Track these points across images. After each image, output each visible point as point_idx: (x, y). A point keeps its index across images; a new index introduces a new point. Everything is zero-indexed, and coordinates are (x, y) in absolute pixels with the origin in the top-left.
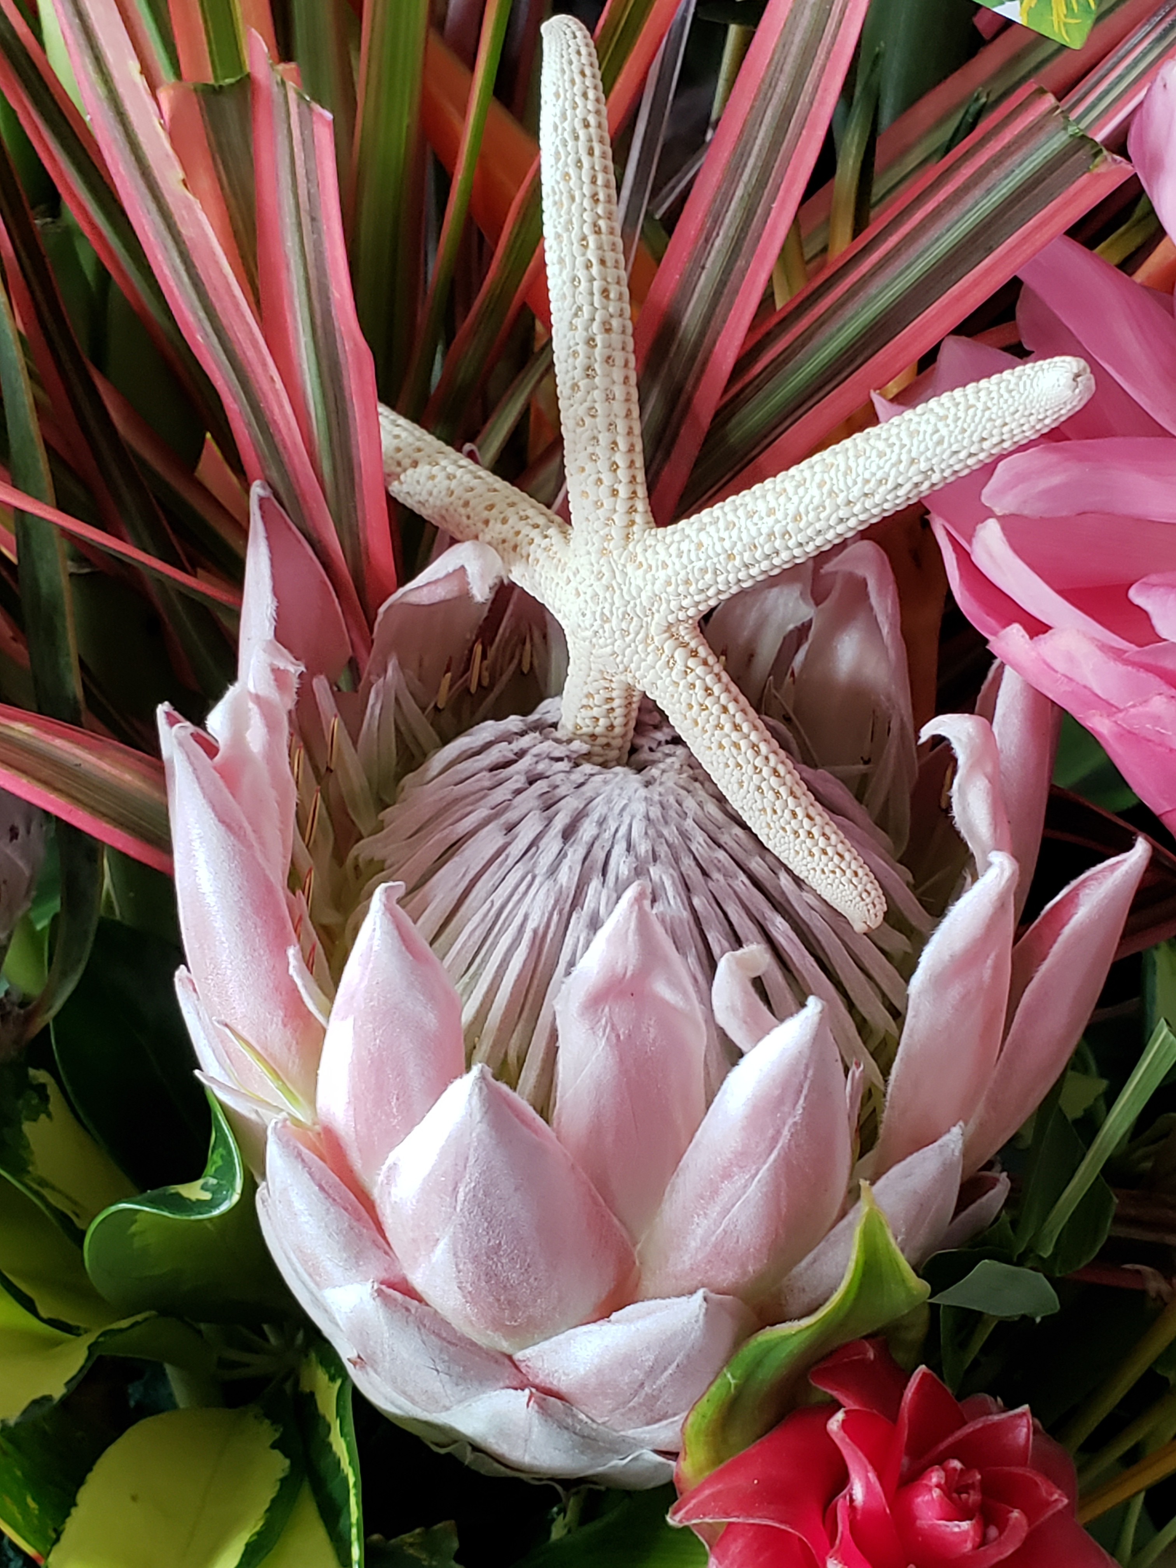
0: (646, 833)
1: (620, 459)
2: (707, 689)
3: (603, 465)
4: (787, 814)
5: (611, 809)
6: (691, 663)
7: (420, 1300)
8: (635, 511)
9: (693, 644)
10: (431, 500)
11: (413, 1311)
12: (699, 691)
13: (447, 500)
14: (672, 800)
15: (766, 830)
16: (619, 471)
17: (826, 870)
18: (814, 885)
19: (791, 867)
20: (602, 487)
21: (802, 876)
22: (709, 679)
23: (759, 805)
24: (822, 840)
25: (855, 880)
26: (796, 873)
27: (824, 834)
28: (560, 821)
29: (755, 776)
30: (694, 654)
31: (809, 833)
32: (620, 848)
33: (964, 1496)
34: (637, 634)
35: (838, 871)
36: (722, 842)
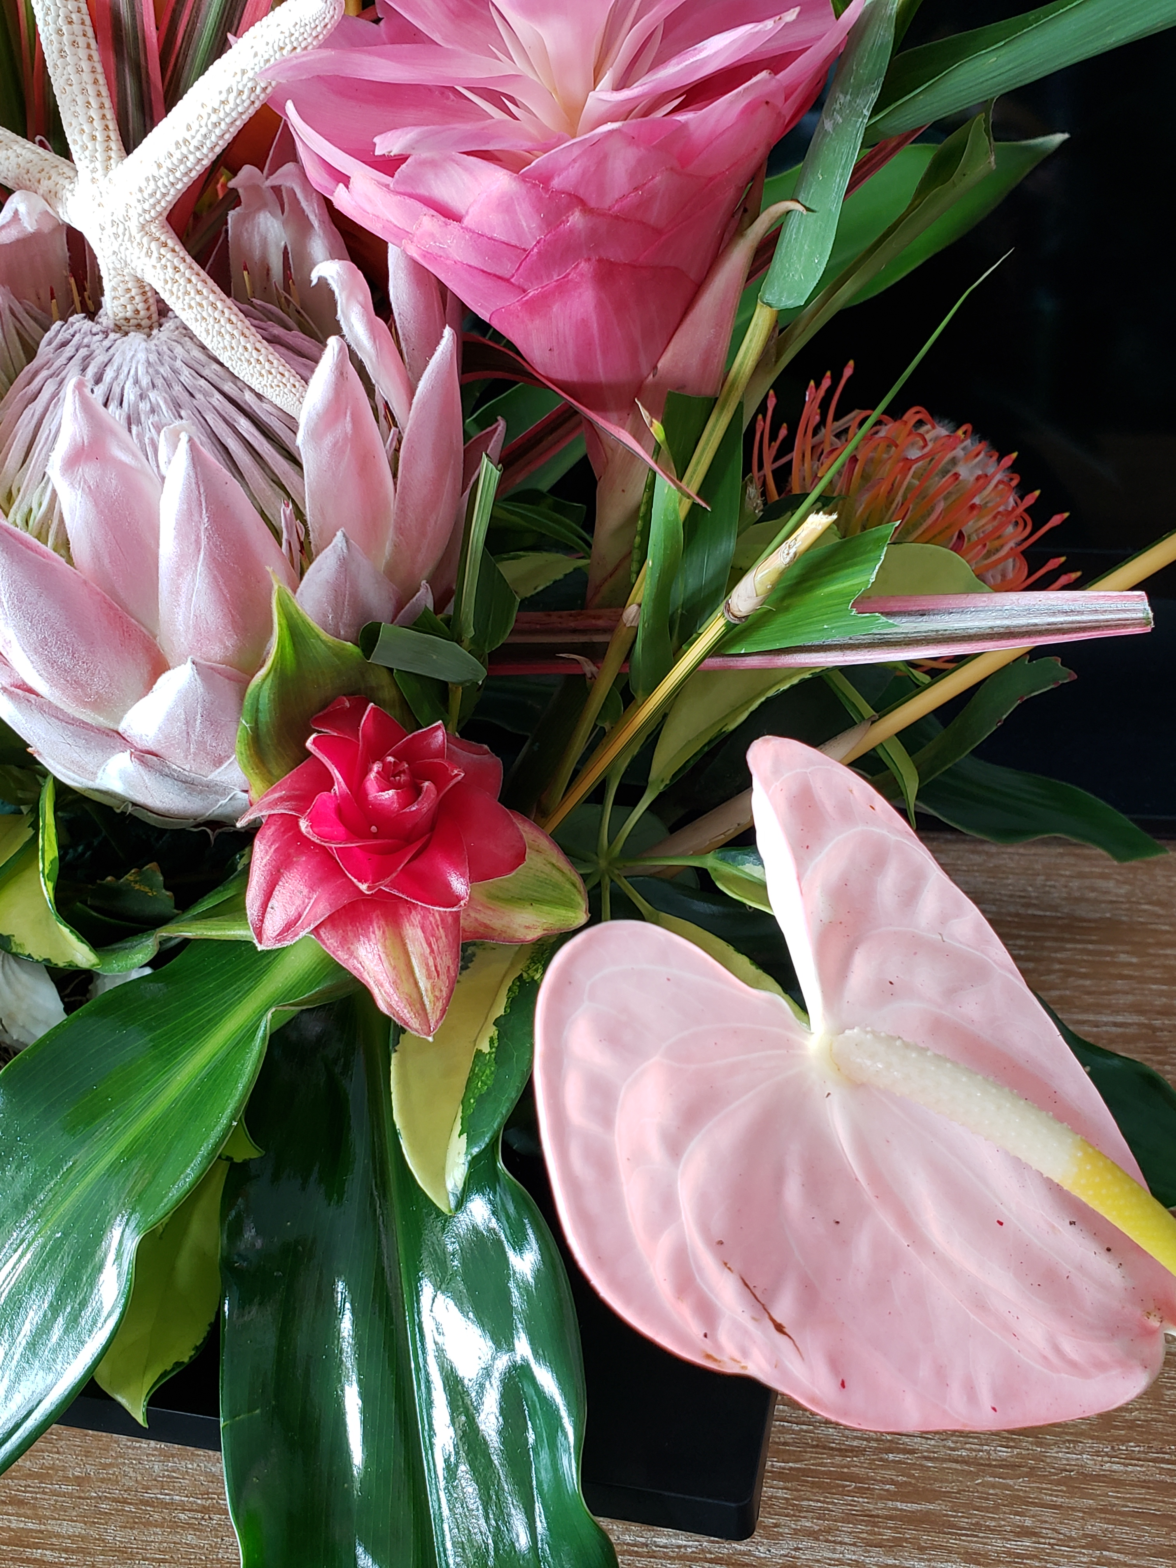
0: (147, 372)
1: (94, 113)
2: (175, 268)
3: (82, 119)
4: (241, 350)
5: (124, 359)
6: (163, 251)
7: (38, 695)
8: (111, 149)
9: (163, 238)
10: (9, 174)
11: (33, 702)
12: (170, 270)
13: (17, 171)
14: (165, 348)
15: (230, 362)
16: (95, 123)
17: (273, 385)
18: (269, 397)
19: (253, 387)
20: (85, 135)
21: (261, 393)
22: (176, 261)
23: (221, 345)
24: (267, 364)
25: (293, 390)
26: (257, 391)
27: (269, 361)
28: (91, 371)
29: (216, 325)
30: (165, 245)
31: (258, 360)
32: (129, 384)
33: (398, 778)
34: (124, 235)
35: (281, 384)
36: (204, 374)
